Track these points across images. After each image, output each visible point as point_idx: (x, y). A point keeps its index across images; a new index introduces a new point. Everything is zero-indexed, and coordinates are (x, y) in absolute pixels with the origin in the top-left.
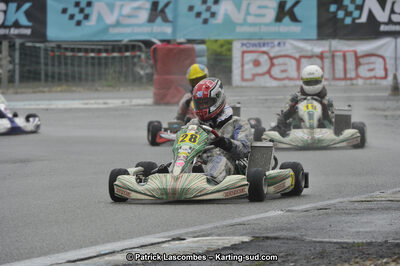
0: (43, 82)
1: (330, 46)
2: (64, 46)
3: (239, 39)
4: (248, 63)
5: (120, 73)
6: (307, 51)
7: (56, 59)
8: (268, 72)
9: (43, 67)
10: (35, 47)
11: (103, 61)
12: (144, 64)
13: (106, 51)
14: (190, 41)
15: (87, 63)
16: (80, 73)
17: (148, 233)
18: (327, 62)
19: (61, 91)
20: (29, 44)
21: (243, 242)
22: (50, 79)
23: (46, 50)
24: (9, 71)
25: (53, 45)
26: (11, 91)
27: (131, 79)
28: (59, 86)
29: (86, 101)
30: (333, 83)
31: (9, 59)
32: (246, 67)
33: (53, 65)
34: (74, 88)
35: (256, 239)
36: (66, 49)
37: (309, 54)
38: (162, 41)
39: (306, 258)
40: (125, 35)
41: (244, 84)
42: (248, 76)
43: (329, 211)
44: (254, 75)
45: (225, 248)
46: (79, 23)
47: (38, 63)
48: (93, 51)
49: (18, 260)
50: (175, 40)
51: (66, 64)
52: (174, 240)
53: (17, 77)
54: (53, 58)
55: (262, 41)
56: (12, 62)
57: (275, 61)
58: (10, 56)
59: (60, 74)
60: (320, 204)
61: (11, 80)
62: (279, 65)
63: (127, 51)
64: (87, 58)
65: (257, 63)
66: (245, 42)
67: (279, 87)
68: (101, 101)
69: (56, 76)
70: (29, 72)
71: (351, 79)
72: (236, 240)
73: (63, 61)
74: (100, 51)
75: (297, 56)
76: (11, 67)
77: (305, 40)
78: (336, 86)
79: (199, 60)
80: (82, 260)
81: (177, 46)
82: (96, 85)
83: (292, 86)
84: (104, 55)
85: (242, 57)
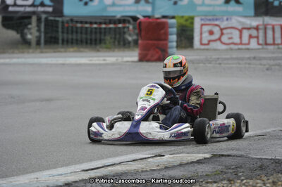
0: (60, 45)
1: (263, 21)
2: (75, 19)
3: (198, 16)
5: (115, 38)
6: (247, 24)
7: (70, 29)
8: (219, 39)
9: (60, 34)
10: (55, 20)
11: (103, 31)
12: (131, 32)
13: (105, 23)
14: (164, 17)
15: (91, 32)
16: (86, 39)
17: (138, 151)
18: (261, 33)
19: (73, 51)
20: (51, 18)
21: (205, 158)
22: (65, 43)
23: (63, 22)
24: (37, 37)
25: (68, 19)
26: (39, 50)
27: (122, 43)
28: (73, 47)
29: (91, 59)
30: (265, 47)
31: (36, 28)
33: (68, 33)
34: (82, 49)
35: (214, 156)
36: (77, 22)
37: (249, 26)
38: (145, 17)
39: (250, 169)
40: (118, 12)
41: (203, 47)
42: (205, 41)
43: (266, 137)
44: (209, 41)
45: (192, 162)
46: (86, 4)
47: (57, 32)
48: (96, 23)
49: (48, 169)
50: (153, 16)
51: (77, 32)
52: (156, 156)
53: (42, 41)
54: (68, 28)
55: (215, 18)
56: (39, 30)
57: (225, 31)
58: (38, 26)
59: (72, 39)
60: (259, 132)
63: (120, 23)
64: (92, 29)
65: (211, 33)
66: (203, 17)
67: (227, 50)
68: (101, 59)
69: (70, 41)
70: (51, 37)
71: (278, 44)
72: (201, 156)
73: (74, 29)
75: (240, 27)
76: (37, 34)
77: (246, 17)
78: (267, 49)
79: (170, 30)
80: (92, 169)
81: (155, 21)
82: (98, 47)
83: (236, 50)
84: (103, 26)
85: (201, 28)
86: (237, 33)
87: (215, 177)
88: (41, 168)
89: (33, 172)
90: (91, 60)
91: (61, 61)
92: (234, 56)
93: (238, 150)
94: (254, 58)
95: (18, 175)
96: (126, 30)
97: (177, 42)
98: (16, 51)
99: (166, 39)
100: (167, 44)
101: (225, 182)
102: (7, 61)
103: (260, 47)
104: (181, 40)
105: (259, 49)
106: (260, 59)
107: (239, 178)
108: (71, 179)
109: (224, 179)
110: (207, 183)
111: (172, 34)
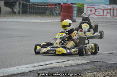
0: (28, 14)
1: (113, 7)
2: (35, 4)
3: (86, 4)
4: (89, 10)
6: (106, 8)
7: (32, 7)
8: (94, 13)
9: (28, 9)
10: (26, 4)
11: (46, 9)
12: (58, 10)
13: (47, 5)
14: (72, 4)
15: (41, 9)
16: (39, 12)
17: (60, 59)
18: (112, 11)
19: (34, 17)
20: (25, 3)
21: (87, 62)
22: (30, 13)
23: (29, 5)
24: (18, 10)
25: (31, 3)
26: (19, 16)
28: (33, 15)
30: (113, 17)
31: (18, 7)
32: (88, 12)
33: (31, 9)
34: (37, 16)
35: (91, 61)
36: (35, 5)
37: (107, 8)
38: (63, 3)
39: (106, 67)
43: (113, 54)
44: (90, 14)
45: (82, 64)
47: (27, 8)
48: (43, 5)
50: (67, 3)
51: (35, 9)
52: (67, 61)
53: (21, 12)
55: (93, 4)
56: (19, 8)
57: (97, 10)
58: (19, 6)
59: (33, 12)
60: (110, 52)
61: (19, 13)
62: (98, 11)
63: (53, 6)
64: (41, 8)
65: (91, 11)
66: (88, 4)
67: (97, 18)
68: (45, 20)
69: (32, 12)
70: (24, 11)
72: (86, 61)
73: (34, 8)
74: (45, 6)
75: (103, 9)
76: (19, 9)
77: (106, 4)
78: (114, 18)
79: (74, 9)
80: (41, 66)
81: (68, 5)
82: (44, 15)
83: (101, 18)
84: (46, 7)
85: (87, 9)
86: (102, 11)
87: (91, 70)
88: (19, 65)
89: (16, 66)
90: (41, 21)
91: (28, 20)
92: (100, 21)
93: (101, 59)
94: (109, 22)
95: (9, 67)
96: (56, 8)
97: (77, 14)
98: (10, 16)
99: (72, 13)
100: (72, 15)
101: (96, 72)
102: (6, 20)
103: (111, 17)
104: (78, 14)
105: (111, 18)
106: (111, 22)
107: (101, 71)
108: (32, 69)
109: (95, 71)
110: (88, 72)
111: (75, 11)
